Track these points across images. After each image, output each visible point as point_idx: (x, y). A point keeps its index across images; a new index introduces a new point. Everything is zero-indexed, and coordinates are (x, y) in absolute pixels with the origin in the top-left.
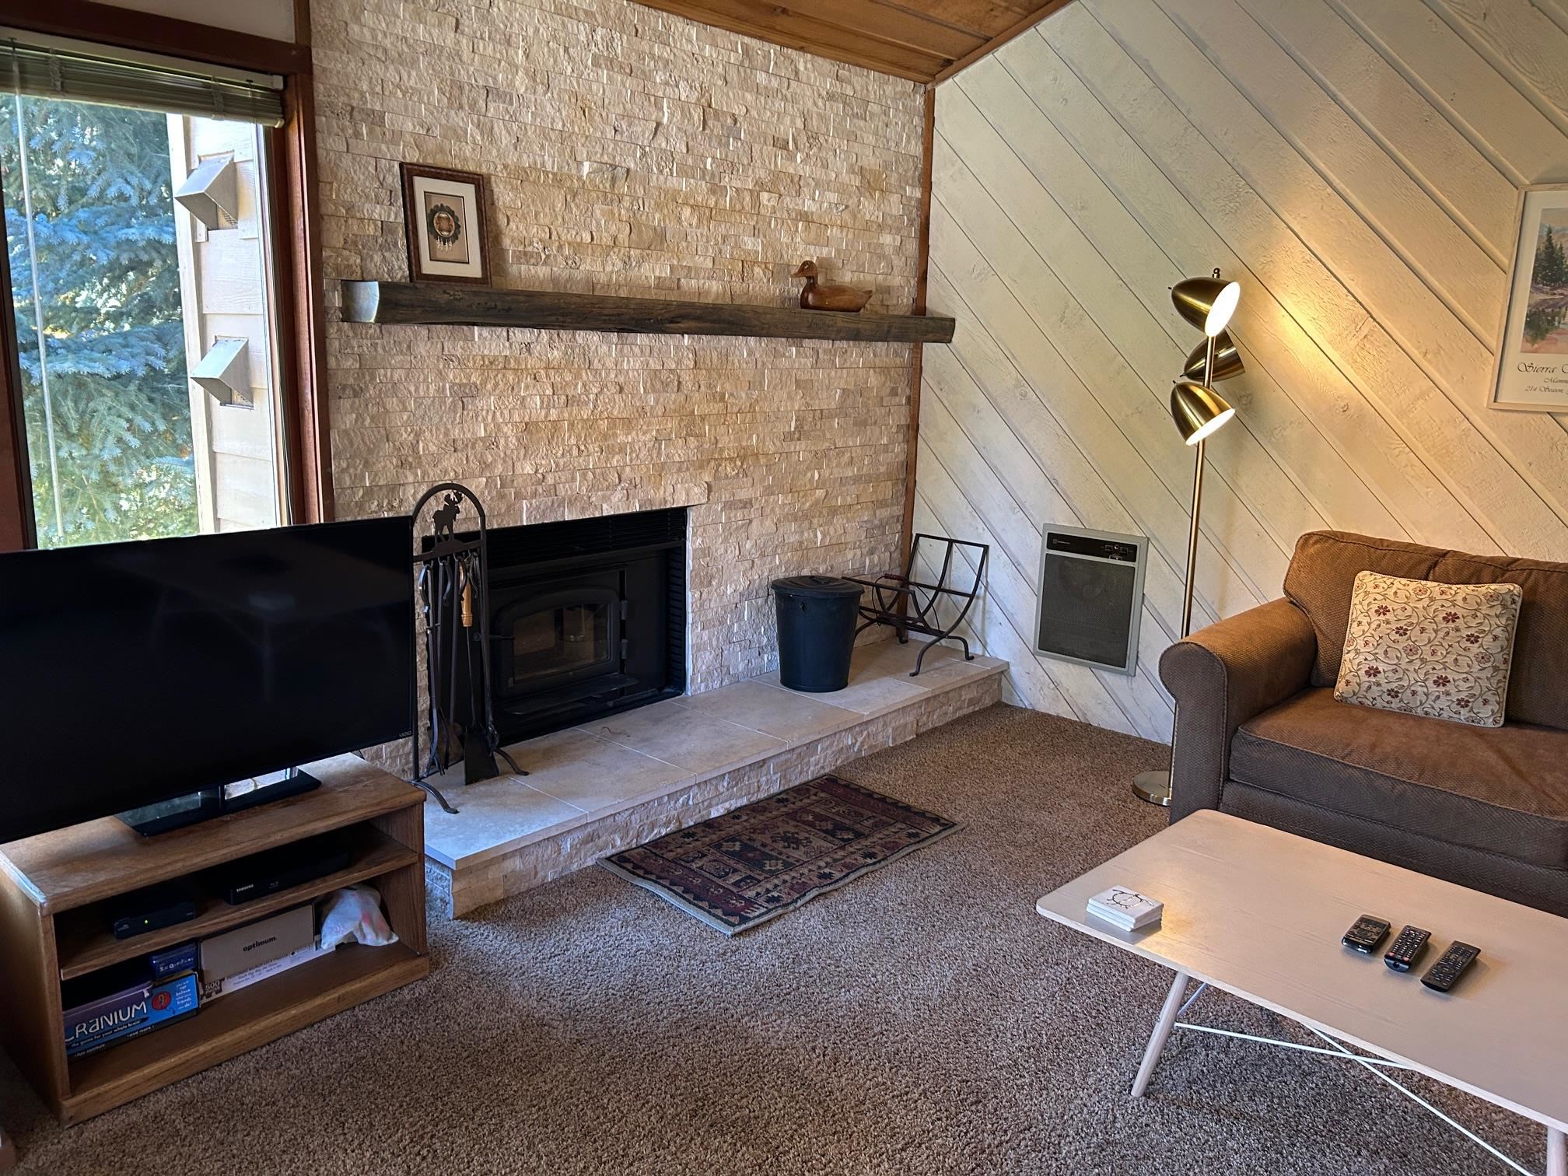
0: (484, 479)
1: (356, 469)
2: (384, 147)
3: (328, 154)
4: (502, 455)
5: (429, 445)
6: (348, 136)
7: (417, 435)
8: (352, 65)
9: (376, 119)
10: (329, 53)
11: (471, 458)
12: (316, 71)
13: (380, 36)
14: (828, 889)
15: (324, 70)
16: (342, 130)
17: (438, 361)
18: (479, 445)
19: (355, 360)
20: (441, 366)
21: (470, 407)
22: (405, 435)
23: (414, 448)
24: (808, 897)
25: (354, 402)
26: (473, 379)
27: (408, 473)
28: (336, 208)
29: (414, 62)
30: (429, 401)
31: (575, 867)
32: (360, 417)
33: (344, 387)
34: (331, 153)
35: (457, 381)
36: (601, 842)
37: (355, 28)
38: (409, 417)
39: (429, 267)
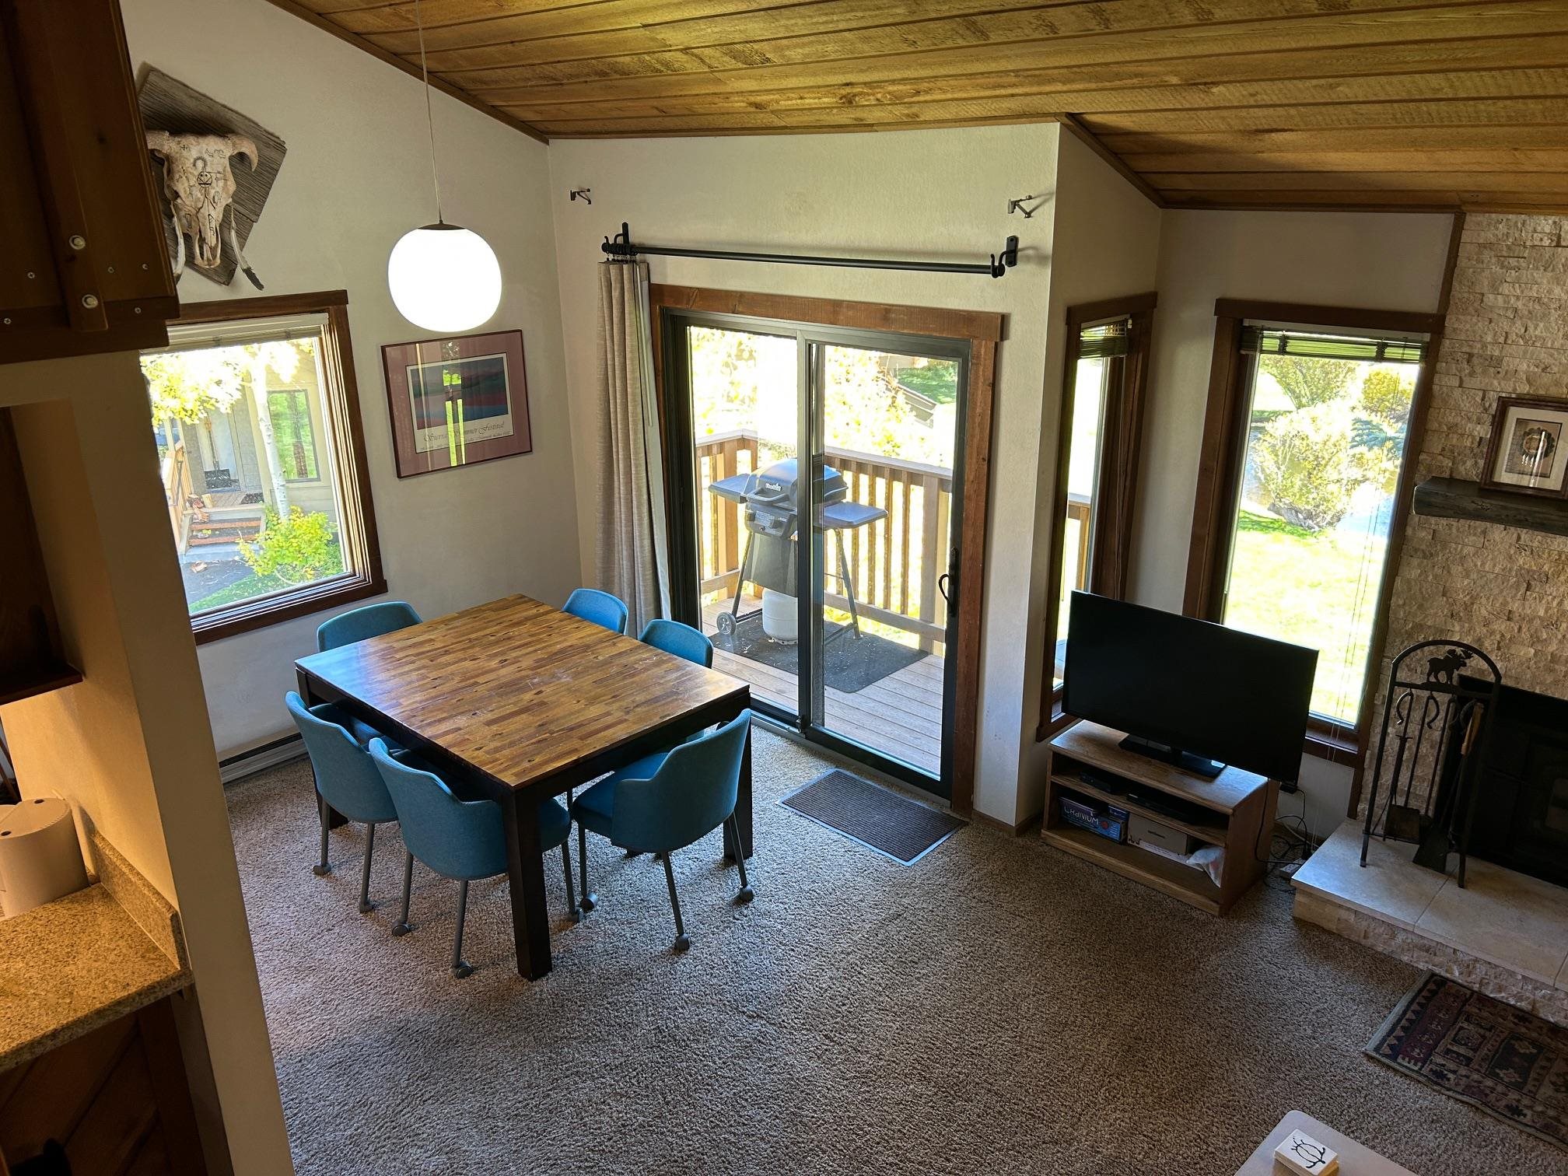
0: (1533, 651)
1: (1411, 608)
2: (1496, 382)
3: (1441, 389)
4: (1560, 637)
5: (1482, 610)
6: (1463, 375)
7: (1474, 599)
8: (1480, 324)
9: (1495, 363)
10: (1462, 317)
11: (1524, 630)
12: (1448, 331)
13: (1513, 300)
14: (1489, 1111)
15: (1455, 330)
16: (1460, 372)
17: (1510, 547)
18: (1537, 623)
19: (1429, 533)
20: (1512, 552)
21: (1537, 590)
22: (1461, 596)
23: (1468, 607)
24: (1465, 1098)
25: (1422, 562)
26: (1546, 568)
27: (1456, 624)
28: (1440, 426)
29: (1545, 316)
30: (1492, 576)
31: (1405, 959)
32: (1424, 572)
33: (1416, 550)
34: (1445, 389)
35: (1526, 567)
36: (1437, 960)
37: (1490, 298)
38: (1469, 584)
39: (1504, 477)
